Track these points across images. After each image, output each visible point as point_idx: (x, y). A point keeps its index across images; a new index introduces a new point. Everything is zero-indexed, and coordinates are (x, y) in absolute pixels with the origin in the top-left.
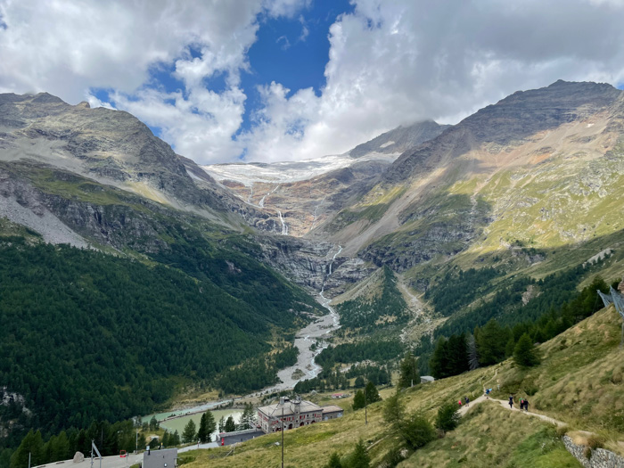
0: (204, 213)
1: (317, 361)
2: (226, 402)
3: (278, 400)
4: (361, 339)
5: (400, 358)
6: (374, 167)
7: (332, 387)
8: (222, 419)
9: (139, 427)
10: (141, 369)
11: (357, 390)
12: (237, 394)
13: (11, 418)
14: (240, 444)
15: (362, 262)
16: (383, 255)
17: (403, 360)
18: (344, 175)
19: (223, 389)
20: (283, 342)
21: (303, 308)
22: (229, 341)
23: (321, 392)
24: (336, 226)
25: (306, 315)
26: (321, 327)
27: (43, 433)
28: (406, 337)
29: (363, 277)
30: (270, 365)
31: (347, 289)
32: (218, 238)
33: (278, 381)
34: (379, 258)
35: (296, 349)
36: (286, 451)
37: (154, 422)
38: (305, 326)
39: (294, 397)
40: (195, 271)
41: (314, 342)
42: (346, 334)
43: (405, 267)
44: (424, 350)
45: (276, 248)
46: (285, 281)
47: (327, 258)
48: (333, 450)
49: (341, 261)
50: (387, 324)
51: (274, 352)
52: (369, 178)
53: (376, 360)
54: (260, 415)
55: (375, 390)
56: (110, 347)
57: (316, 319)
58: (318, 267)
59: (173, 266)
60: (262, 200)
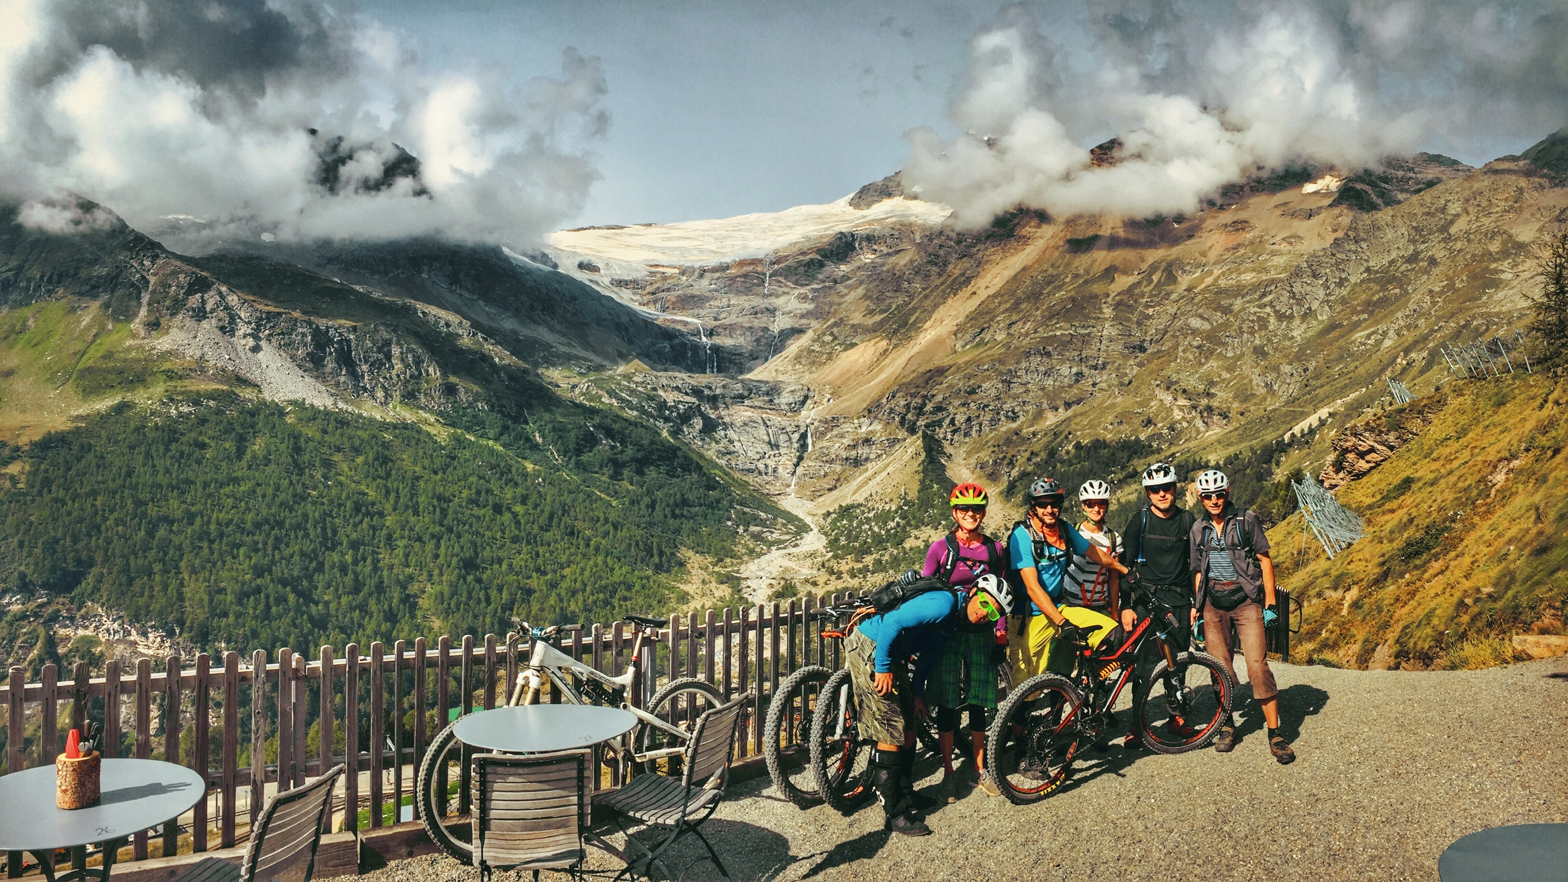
15: (876, 425)
16: (920, 411)
18: (836, 249)
24: (819, 354)
25: (759, 533)
26: (789, 558)
29: (878, 456)
31: (845, 480)
34: (912, 415)
43: (967, 436)
45: (695, 400)
46: (716, 466)
47: (803, 418)
49: (831, 423)
57: (779, 542)
58: (783, 437)
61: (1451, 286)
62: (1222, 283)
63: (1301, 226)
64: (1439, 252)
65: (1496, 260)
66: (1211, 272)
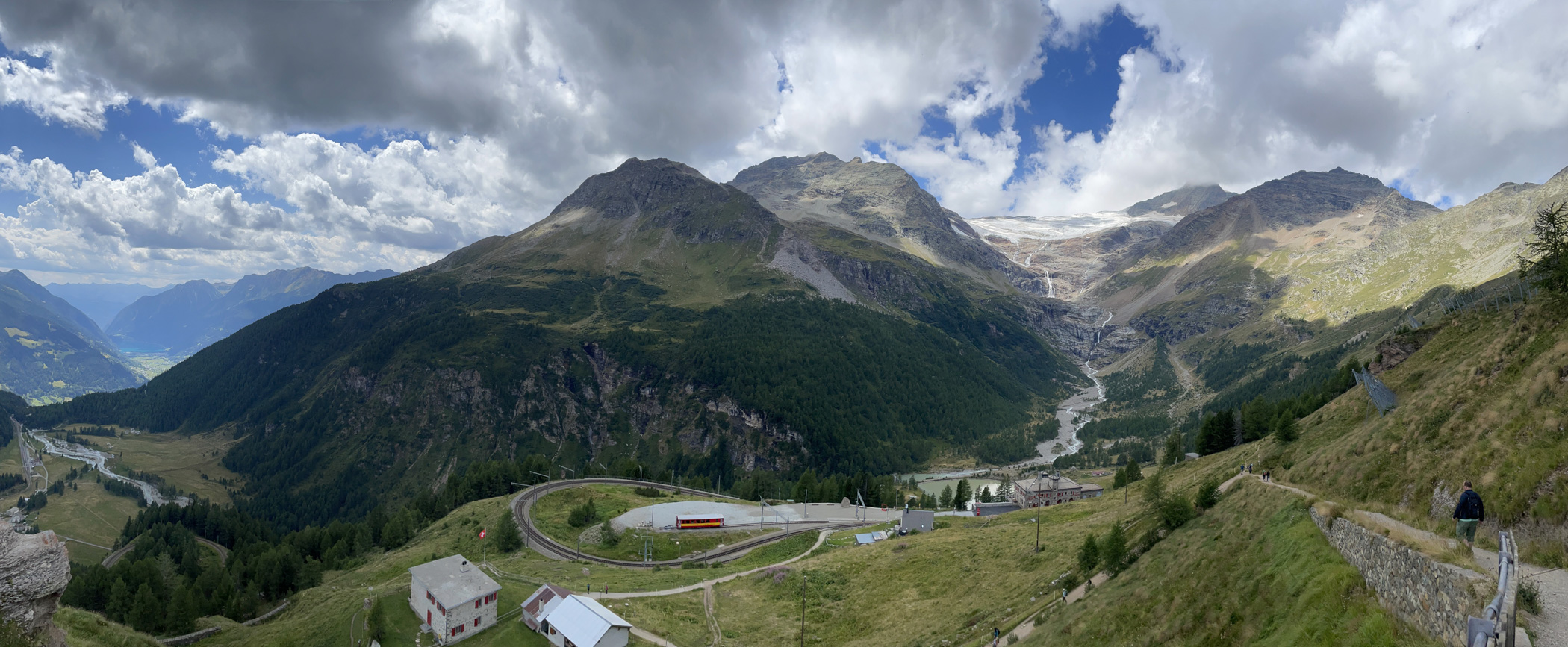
0: (970, 271)
1: (1079, 436)
2: (982, 471)
3: (1036, 474)
4: (1127, 414)
5: (1166, 435)
6: (1154, 229)
7: (1093, 464)
8: (978, 489)
9: (899, 484)
10: (902, 426)
11: (1119, 468)
12: (994, 464)
13: (793, 454)
14: (995, 516)
15: (1133, 332)
16: (1157, 325)
17: (1169, 436)
18: (1118, 236)
19: (981, 457)
20: (1045, 413)
21: (1068, 378)
22: (988, 408)
23: (1081, 469)
24: (1108, 291)
25: (1069, 385)
26: (1085, 400)
27: (817, 473)
28: (1174, 413)
29: (1134, 348)
30: (1029, 436)
31: (1114, 360)
32: (981, 298)
33: (1037, 454)
34: (1152, 327)
35: (1058, 421)
36: (1042, 528)
37: (913, 482)
38: (1068, 398)
39: (1052, 473)
40: (956, 332)
41: (1076, 415)
42: (1111, 407)
43: (1178, 339)
44: (1192, 426)
45: (1042, 312)
46: (1050, 348)
47: (1096, 325)
48: (1090, 530)
49: (1110, 329)
50: (1156, 398)
51: (1034, 423)
52: (1147, 241)
53: (1141, 436)
54: (1016, 488)
55: (1138, 468)
56: (874, 402)
57: (1080, 391)
58: (1085, 334)
59: (935, 325)
60: (1029, 259)
61: (1430, 270)
62: (1312, 262)
63: (1355, 235)
64: (1424, 252)
65: (1453, 258)
66: (1305, 257)
